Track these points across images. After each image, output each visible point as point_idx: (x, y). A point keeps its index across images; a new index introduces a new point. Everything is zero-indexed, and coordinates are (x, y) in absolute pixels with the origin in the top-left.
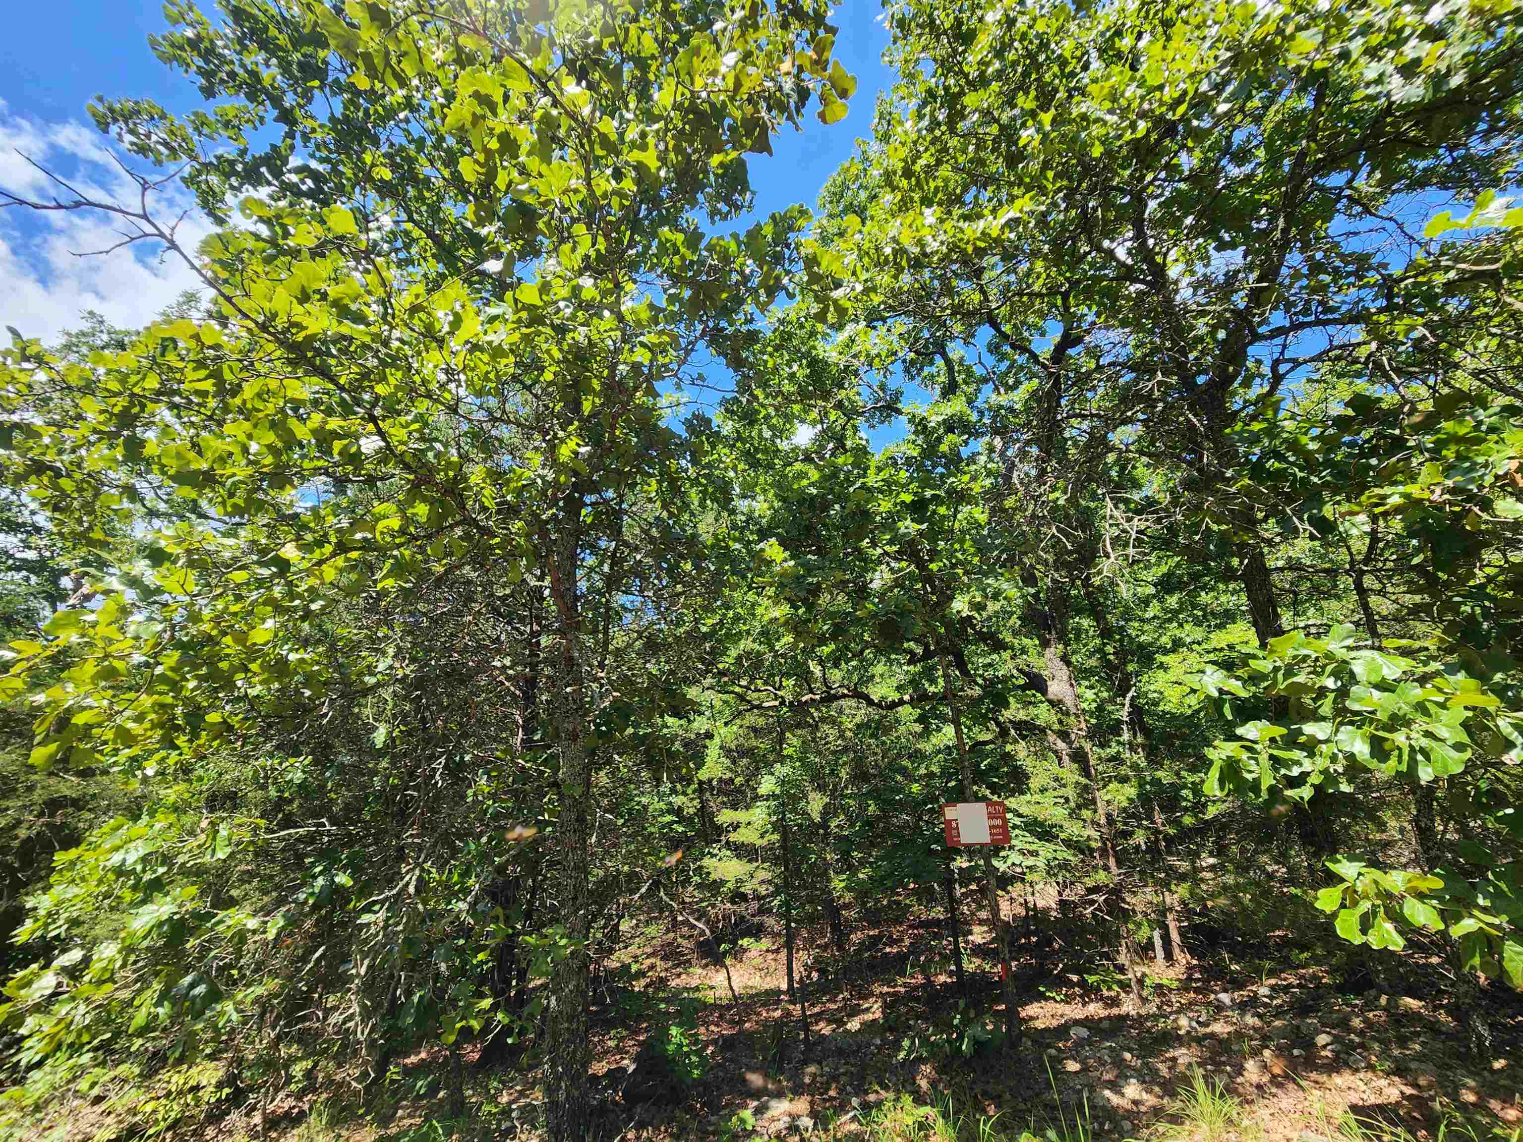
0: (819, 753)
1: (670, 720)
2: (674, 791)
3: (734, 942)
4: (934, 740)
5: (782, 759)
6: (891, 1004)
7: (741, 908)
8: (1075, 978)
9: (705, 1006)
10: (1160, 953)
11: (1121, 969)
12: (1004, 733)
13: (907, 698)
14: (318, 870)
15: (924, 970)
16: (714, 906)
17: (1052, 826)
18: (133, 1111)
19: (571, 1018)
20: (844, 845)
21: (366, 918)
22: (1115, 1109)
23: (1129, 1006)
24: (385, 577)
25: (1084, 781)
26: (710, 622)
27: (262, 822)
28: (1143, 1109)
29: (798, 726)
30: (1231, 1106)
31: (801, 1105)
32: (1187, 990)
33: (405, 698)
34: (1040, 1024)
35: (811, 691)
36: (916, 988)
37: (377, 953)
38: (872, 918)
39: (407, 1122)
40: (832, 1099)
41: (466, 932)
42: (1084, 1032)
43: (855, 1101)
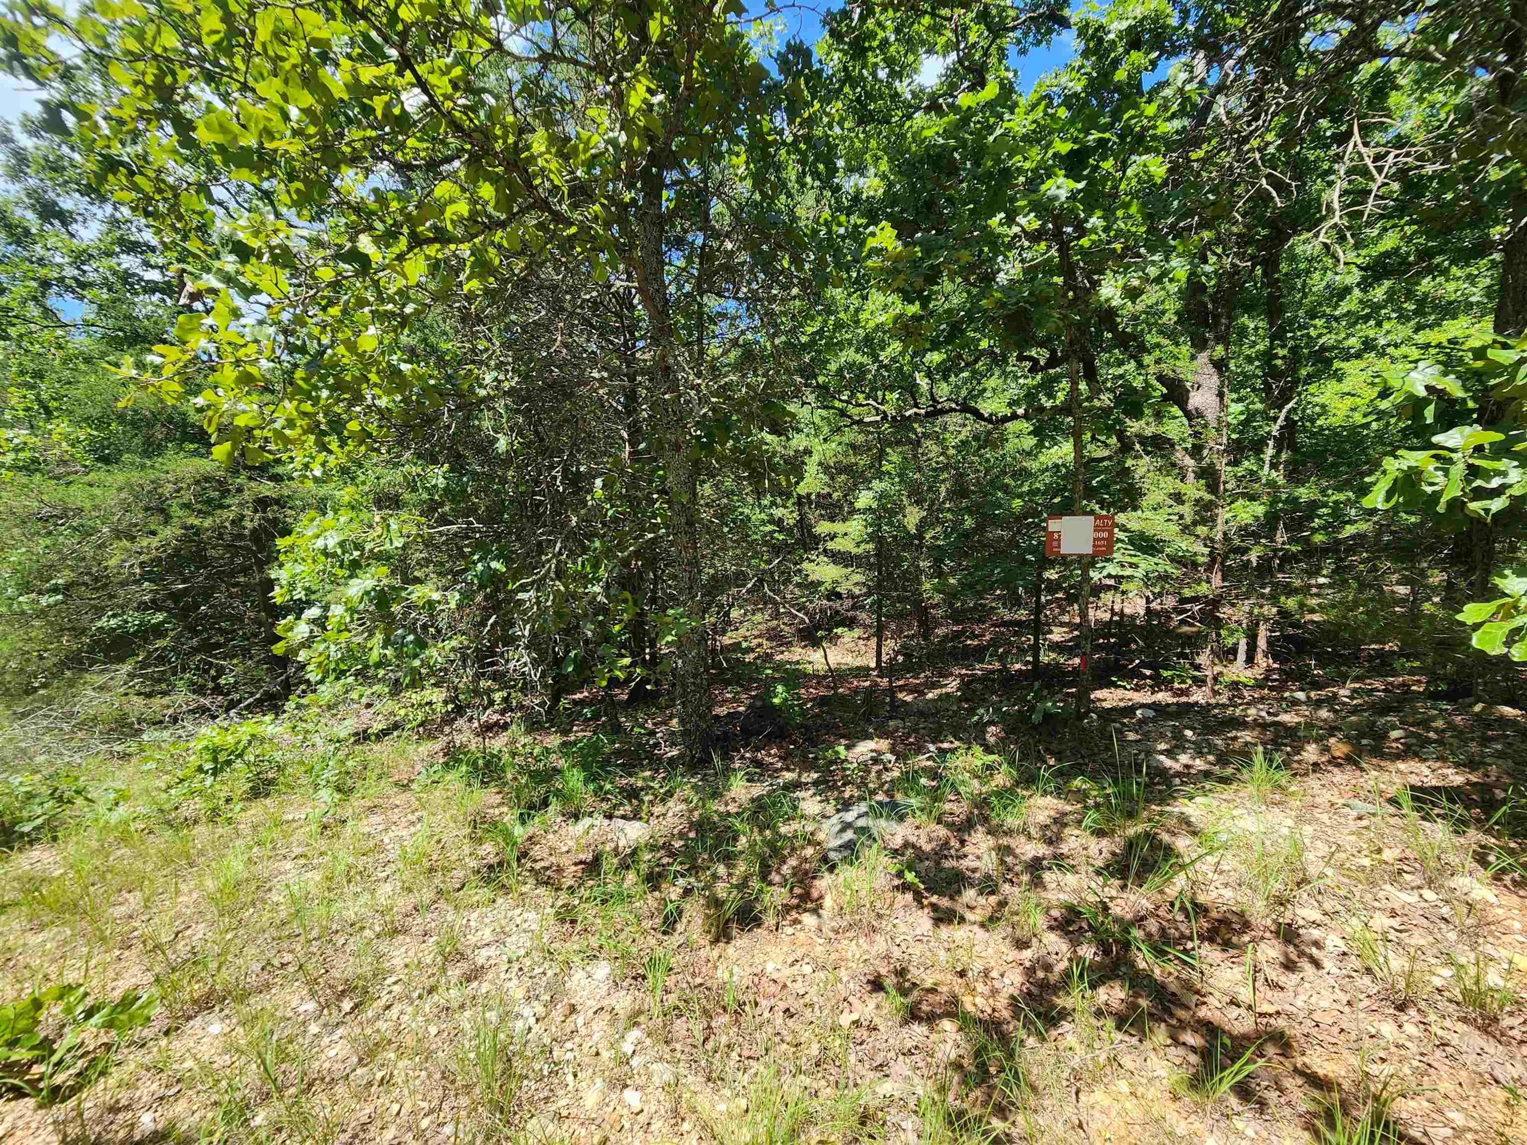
0: (919, 469)
1: (769, 438)
2: (773, 504)
3: (830, 630)
4: (1042, 458)
5: (880, 475)
6: (966, 684)
7: (837, 605)
8: (1148, 672)
9: (806, 675)
10: (1242, 656)
11: (1198, 668)
12: (1126, 447)
13: (1021, 411)
14: (476, 557)
15: (1001, 659)
16: (811, 602)
17: (1158, 541)
18: (392, 713)
19: (695, 676)
20: (938, 555)
21: (521, 596)
22: (1166, 770)
23: (1199, 696)
24: (469, 279)
25: (1208, 497)
26: (810, 330)
27: (423, 520)
28: (1193, 771)
29: (899, 443)
30: (1282, 777)
31: (883, 744)
32: (1261, 687)
33: (518, 411)
34: (1107, 705)
35: (916, 405)
36: (992, 672)
37: (535, 622)
38: (957, 616)
39: (580, 734)
40: (911, 744)
41: (603, 609)
42: (1151, 713)
43: (932, 747)
